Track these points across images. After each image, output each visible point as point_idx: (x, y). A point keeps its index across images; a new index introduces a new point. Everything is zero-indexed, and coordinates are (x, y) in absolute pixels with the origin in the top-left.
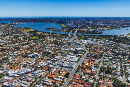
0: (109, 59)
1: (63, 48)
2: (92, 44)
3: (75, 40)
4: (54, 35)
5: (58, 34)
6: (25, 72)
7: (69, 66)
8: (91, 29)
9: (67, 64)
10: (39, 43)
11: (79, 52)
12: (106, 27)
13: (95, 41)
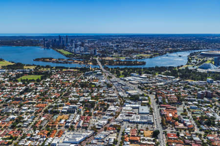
0: (196, 105)
1: (104, 92)
2: (147, 83)
3: (110, 77)
4: (64, 70)
5: (70, 68)
6: (82, 138)
7: (146, 121)
8: (121, 56)
9: (137, 118)
10: (50, 86)
11: (140, 98)
12: (145, 53)
13: (145, 78)
